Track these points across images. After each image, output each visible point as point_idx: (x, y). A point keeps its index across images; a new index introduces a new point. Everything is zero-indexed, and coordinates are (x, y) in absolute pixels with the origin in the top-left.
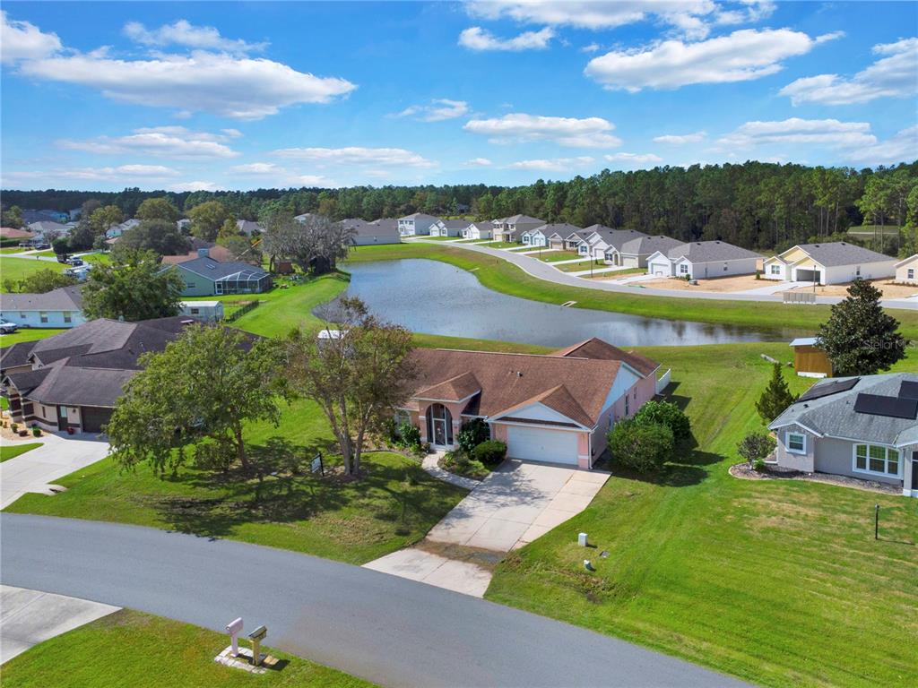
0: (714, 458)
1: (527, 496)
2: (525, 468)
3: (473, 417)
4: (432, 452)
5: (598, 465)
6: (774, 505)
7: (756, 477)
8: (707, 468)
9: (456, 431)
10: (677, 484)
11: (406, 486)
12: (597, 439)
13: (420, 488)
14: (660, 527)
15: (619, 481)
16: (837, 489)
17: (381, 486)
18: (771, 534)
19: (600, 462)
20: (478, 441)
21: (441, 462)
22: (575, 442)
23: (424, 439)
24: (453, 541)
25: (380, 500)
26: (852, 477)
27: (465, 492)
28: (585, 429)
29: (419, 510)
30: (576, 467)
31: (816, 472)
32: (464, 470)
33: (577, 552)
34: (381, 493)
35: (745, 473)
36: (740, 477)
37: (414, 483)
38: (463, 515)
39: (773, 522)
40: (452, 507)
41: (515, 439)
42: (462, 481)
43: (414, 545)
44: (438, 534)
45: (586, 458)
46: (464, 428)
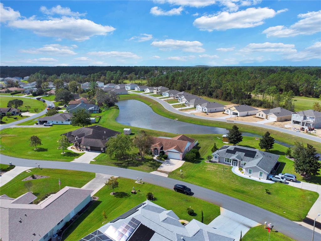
0: (203, 159)
1: (172, 164)
2: (171, 159)
3: (162, 151)
4: (155, 156)
5: (183, 159)
6: (210, 167)
7: (209, 162)
8: (201, 161)
9: (159, 153)
10: (196, 163)
11: (152, 162)
12: (183, 155)
13: (154, 162)
14: (193, 169)
15: (186, 162)
16: (221, 165)
17: (148, 162)
18: (209, 171)
19: (184, 159)
20: (163, 155)
21: (156, 158)
22: (179, 156)
23: (153, 154)
24: (161, 170)
25: (148, 164)
26: (224, 163)
27: (162, 163)
28: (181, 154)
29: (155, 166)
30: (179, 160)
31: (219, 162)
32: (161, 159)
33: (180, 172)
34: (148, 163)
35: (207, 162)
36: (206, 162)
37: (153, 161)
38: (162, 167)
39: (209, 169)
40: (160, 166)
41: (170, 155)
42: (161, 161)
43: (156, 171)
44: (159, 169)
45: (181, 158)
46: (160, 152)
